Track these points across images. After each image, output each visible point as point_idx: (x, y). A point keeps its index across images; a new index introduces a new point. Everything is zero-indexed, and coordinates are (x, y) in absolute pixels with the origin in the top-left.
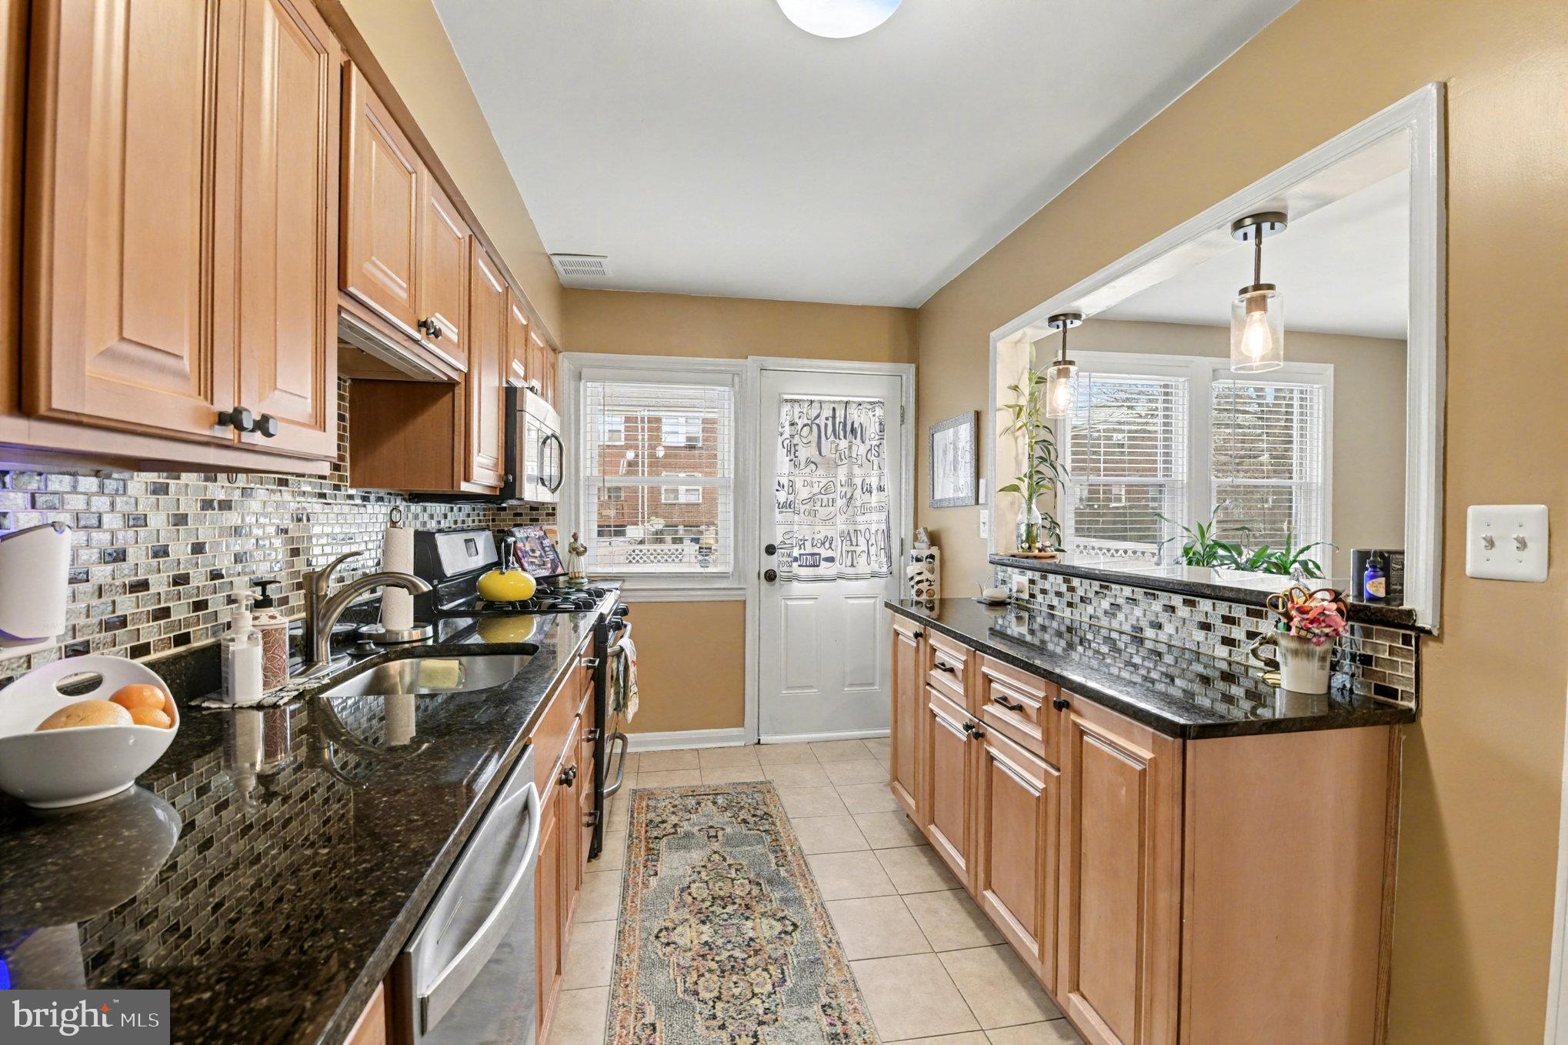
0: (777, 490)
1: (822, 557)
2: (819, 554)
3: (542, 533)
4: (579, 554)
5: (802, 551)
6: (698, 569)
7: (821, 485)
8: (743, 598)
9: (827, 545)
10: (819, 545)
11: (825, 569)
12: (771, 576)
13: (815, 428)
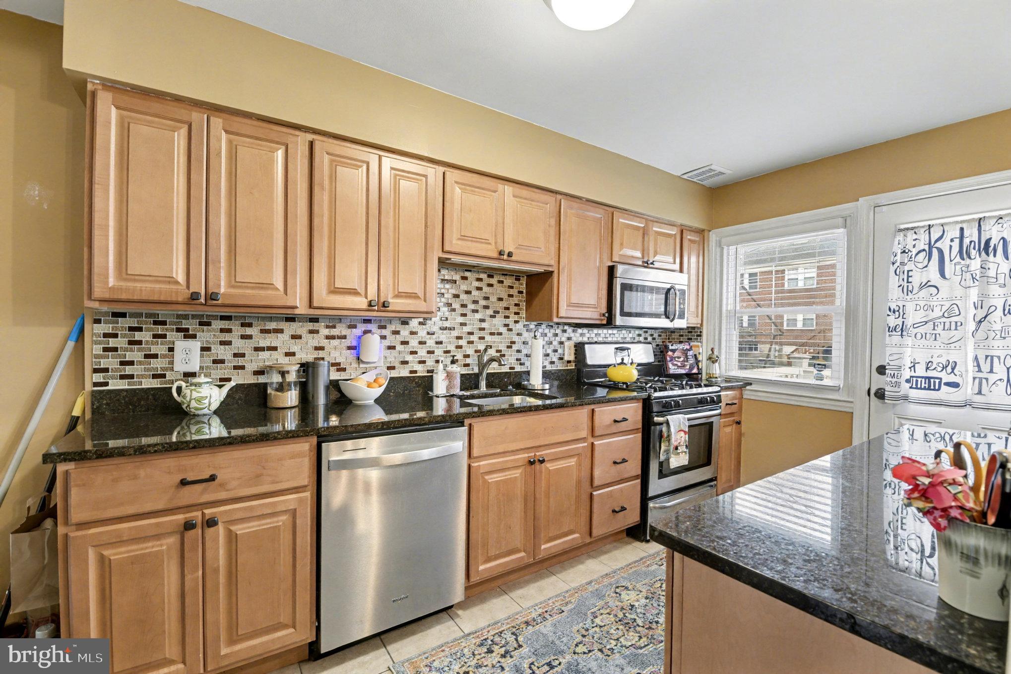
0: (888, 315)
1: (943, 381)
2: (941, 379)
3: (688, 347)
4: (713, 362)
5: (913, 374)
6: (813, 381)
7: (944, 309)
8: (850, 410)
9: (949, 369)
10: (939, 369)
11: (945, 393)
12: (880, 395)
13: (935, 252)
